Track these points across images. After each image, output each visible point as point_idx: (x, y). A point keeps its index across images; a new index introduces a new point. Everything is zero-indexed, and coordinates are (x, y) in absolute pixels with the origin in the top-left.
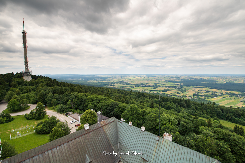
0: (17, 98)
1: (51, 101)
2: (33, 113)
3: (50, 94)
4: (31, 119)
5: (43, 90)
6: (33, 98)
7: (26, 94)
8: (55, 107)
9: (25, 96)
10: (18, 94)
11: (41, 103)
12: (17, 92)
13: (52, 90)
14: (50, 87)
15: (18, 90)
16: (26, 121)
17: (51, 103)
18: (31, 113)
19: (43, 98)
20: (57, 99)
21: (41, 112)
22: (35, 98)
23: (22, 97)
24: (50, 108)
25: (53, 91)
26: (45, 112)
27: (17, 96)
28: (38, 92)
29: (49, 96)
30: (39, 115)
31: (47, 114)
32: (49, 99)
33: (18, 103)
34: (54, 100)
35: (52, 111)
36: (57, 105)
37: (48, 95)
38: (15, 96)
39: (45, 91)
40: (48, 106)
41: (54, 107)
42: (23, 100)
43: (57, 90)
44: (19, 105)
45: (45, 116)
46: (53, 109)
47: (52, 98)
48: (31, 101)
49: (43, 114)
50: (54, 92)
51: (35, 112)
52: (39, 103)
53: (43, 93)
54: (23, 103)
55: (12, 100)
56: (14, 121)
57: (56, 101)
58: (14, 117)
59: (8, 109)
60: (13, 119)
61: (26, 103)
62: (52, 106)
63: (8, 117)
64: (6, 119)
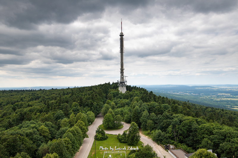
0: (111, 112)
1: (146, 122)
2: (126, 134)
3: (145, 113)
4: (124, 142)
5: (138, 105)
6: (127, 115)
7: (120, 109)
8: (151, 132)
9: (119, 111)
10: (113, 108)
11: (135, 124)
12: (112, 105)
13: (147, 106)
14: (145, 103)
15: (114, 103)
16: (119, 144)
17: (146, 126)
18: (124, 134)
19: (138, 116)
20: (153, 120)
21: (134, 136)
22: (129, 115)
23: (116, 112)
24: (144, 132)
25: (149, 109)
26: (139, 137)
27: (112, 111)
28: (132, 108)
29: (144, 115)
30: (132, 139)
31: (140, 140)
32: (144, 119)
33: (112, 119)
34: (150, 121)
35: (147, 137)
36: (153, 129)
37: (142, 114)
38: (110, 109)
39: (139, 107)
40: (142, 129)
41: (149, 131)
42: (117, 116)
43: (154, 107)
44: (114, 121)
45: (139, 142)
46: (148, 134)
47: (147, 118)
48: (125, 118)
49: (137, 139)
50: (150, 111)
51: (128, 135)
52: (133, 122)
53: (137, 110)
54: (117, 120)
55: (108, 114)
56: (108, 139)
57: (153, 123)
58: (108, 135)
59: (103, 124)
60: (107, 137)
61: (120, 120)
62: (147, 130)
63: (103, 134)
64: (101, 136)
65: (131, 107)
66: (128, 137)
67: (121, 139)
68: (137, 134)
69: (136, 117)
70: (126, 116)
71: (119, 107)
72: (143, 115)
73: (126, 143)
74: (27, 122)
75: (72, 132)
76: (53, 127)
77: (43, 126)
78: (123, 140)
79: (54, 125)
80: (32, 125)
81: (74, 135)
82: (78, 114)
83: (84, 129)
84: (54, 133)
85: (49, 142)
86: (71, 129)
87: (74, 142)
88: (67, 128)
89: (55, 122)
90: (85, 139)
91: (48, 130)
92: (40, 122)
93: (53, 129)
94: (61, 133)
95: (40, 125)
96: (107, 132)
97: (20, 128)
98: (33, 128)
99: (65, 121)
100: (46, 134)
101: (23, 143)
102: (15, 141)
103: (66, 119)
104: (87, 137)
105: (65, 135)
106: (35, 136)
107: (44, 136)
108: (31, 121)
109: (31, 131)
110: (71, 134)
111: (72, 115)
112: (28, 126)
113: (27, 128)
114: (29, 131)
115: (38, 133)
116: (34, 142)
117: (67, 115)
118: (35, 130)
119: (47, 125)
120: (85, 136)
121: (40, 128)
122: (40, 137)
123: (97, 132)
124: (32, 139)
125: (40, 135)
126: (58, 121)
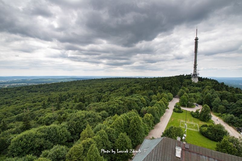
0: (186, 95)
1: (218, 106)
2: (199, 112)
3: (218, 99)
5: (210, 93)
7: (193, 94)
9: (192, 95)
10: (187, 92)
11: (208, 106)
13: (219, 94)
14: (217, 91)
15: (188, 89)
16: (192, 118)
18: (197, 112)
22: (201, 99)
23: (190, 95)
25: (221, 96)
26: (211, 116)
31: (212, 119)
32: (216, 103)
33: (187, 100)
34: (221, 106)
36: (224, 113)
37: (214, 99)
38: (185, 93)
42: (191, 98)
44: (188, 102)
47: (219, 103)
48: (197, 101)
49: (208, 117)
50: (222, 98)
52: (206, 105)
53: (209, 96)
54: (190, 101)
55: (183, 96)
56: (183, 113)
57: (225, 108)
58: (183, 110)
59: (179, 102)
60: (183, 112)
61: (193, 102)
62: (218, 112)
63: (180, 109)
64: (178, 110)
65: (203, 93)
66: (200, 114)
67: (194, 115)
68: (209, 114)
69: (208, 101)
70: (198, 99)
71: (192, 92)
72: (215, 101)
73: (199, 118)
74: (135, 94)
75: (159, 104)
76: (147, 99)
77: (142, 98)
78: (195, 116)
79: (148, 98)
80: (137, 97)
81: (161, 106)
82: (162, 94)
83: (166, 103)
84: (148, 103)
85: (146, 107)
86: (159, 102)
87: (161, 110)
88: (156, 101)
89: (148, 97)
90: (167, 110)
91: (145, 100)
92: (141, 95)
93: (148, 100)
94: (153, 103)
95: (141, 97)
96: (182, 108)
97: (132, 97)
98: (138, 98)
99: (155, 97)
100: (144, 102)
101: (134, 105)
102: (131, 103)
103: (155, 96)
104: (168, 109)
105: (155, 105)
106: (139, 102)
107: (143, 103)
108: (137, 94)
109: (137, 99)
110: (159, 105)
111: (158, 94)
112: (136, 97)
113: (135, 97)
114: (136, 99)
115: (140, 101)
116: (139, 106)
117: (155, 94)
118: (139, 99)
119: (144, 98)
120: (167, 108)
121: (141, 99)
122: (142, 103)
123: (175, 106)
124: (138, 104)
125: (142, 102)
126: (150, 96)
